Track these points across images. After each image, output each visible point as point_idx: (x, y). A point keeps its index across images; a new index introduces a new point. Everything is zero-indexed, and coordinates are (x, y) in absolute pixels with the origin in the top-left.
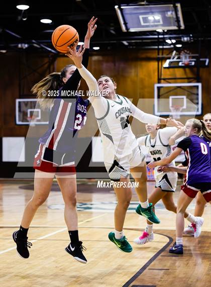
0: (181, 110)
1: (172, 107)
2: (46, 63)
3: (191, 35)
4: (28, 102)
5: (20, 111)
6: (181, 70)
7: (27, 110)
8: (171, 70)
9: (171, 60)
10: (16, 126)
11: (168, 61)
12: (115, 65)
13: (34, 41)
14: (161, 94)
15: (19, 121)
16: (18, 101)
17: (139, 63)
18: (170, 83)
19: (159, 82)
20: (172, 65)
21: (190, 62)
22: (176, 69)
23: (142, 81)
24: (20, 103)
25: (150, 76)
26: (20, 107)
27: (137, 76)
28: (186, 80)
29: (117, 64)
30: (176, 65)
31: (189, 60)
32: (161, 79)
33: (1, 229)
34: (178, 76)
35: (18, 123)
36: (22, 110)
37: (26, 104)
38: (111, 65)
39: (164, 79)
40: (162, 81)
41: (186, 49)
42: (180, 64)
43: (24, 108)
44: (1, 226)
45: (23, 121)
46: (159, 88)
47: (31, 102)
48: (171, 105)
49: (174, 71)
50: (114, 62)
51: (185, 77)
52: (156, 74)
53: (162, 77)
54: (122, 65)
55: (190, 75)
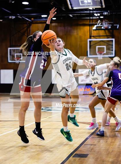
0: (103, 54)
3: (109, 11)
4: (15, 49)
5: (10, 54)
6: (103, 31)
7: (14, 54)
8: (97, 31)
9: (97, 25)
10: (8, 63)
11: (95, 26)
12: (65, 28)
13: (18, 15)
14: (91, 45)
15: (10, 60)
16: (9, 49)
17: (79, 27)
18: (96, 38)
19: (90, 38)
20: (98, 28)
21: (108, 27)
22: (100, 31)
23: (80, 37)
24: (10, 50)
25: (85, 35)
26: (10, 52)
27: (78, 34)
28: (106, 37)
29: (66, 28)
30: (100, 28)
31: (107, 25)
32: (91, 36)
33: (1, 122)
34: (101, 35)
35: (9, 61)
37: (14, 50)
38: (63, 28)
39: (93, 36)
40: (92, 37)
41: (106, 19)
42: (103, 28)
43: (12, 53)
44: (1, 120)
45: (12, 61)
46: (90, 42)
47: (17, 49)
48: (97, 51)
49: (99, 32)
50: (64, 26)
51: (105, 35)
52: (89, 33)
53: (92, 35)
54: (69, 28)
55: (108, 34)
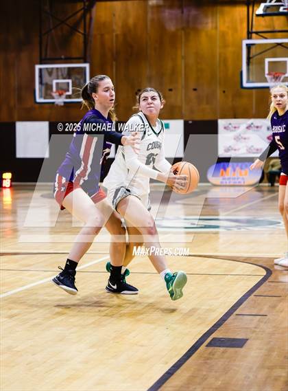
0: (282, 79)
1: (269, 74)
2: (80, 10)
4: (52, 69)
5: (41, 83)
6: (283, 18)
7: (52, 82)
8: (267, 18)
9: (268, 4)
10: (37, 105)
11: (263, 5)
12: (182, 12)
14: (251, 56)
15: (41, 97)
16: (38, 67)
17: (219, 8)
18: (266, 38)
19: (249, 37)
20: (269, 12)
22: (275, 18)
23: (223, 35)
24: (40, 70)
25: (235, 30)
26: (41, 76)
27: (216, 28)
29: (185, 11)
30: (276, 12)
32: (252, 33)
34: (277, 28)
35: (38, 100)
36: (44, 81)
37: (50, 72)
38: (176, 12)
39: (257, 33)
40: (254, 35)
42: (281, 10)
43: (46, 78)
45: (45, 98)
46: (249, 46)
47: (57, 68)
48: (267, 71)
49: (272, 20)
50: (181, 7)
52: (245, 25)
53: (254, 30)
54: (193, 12)
